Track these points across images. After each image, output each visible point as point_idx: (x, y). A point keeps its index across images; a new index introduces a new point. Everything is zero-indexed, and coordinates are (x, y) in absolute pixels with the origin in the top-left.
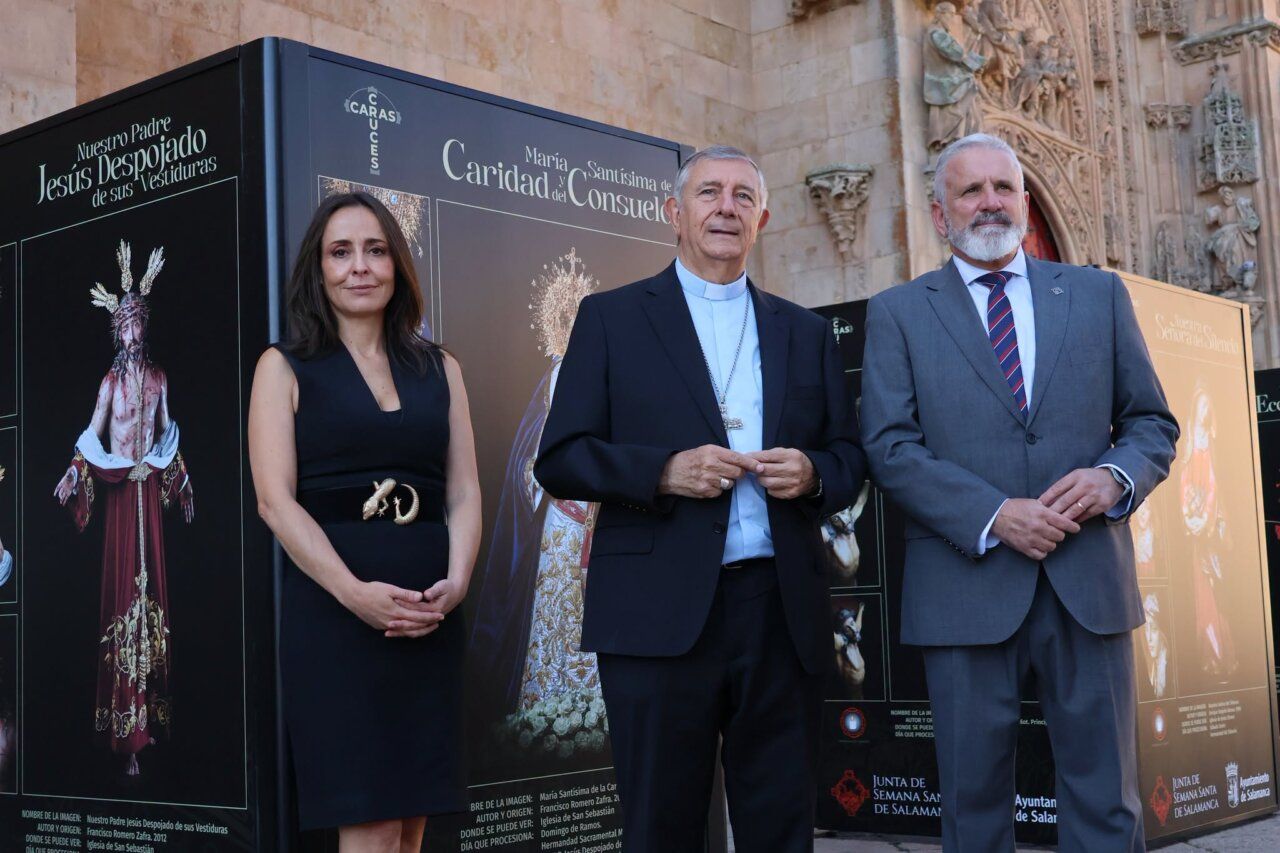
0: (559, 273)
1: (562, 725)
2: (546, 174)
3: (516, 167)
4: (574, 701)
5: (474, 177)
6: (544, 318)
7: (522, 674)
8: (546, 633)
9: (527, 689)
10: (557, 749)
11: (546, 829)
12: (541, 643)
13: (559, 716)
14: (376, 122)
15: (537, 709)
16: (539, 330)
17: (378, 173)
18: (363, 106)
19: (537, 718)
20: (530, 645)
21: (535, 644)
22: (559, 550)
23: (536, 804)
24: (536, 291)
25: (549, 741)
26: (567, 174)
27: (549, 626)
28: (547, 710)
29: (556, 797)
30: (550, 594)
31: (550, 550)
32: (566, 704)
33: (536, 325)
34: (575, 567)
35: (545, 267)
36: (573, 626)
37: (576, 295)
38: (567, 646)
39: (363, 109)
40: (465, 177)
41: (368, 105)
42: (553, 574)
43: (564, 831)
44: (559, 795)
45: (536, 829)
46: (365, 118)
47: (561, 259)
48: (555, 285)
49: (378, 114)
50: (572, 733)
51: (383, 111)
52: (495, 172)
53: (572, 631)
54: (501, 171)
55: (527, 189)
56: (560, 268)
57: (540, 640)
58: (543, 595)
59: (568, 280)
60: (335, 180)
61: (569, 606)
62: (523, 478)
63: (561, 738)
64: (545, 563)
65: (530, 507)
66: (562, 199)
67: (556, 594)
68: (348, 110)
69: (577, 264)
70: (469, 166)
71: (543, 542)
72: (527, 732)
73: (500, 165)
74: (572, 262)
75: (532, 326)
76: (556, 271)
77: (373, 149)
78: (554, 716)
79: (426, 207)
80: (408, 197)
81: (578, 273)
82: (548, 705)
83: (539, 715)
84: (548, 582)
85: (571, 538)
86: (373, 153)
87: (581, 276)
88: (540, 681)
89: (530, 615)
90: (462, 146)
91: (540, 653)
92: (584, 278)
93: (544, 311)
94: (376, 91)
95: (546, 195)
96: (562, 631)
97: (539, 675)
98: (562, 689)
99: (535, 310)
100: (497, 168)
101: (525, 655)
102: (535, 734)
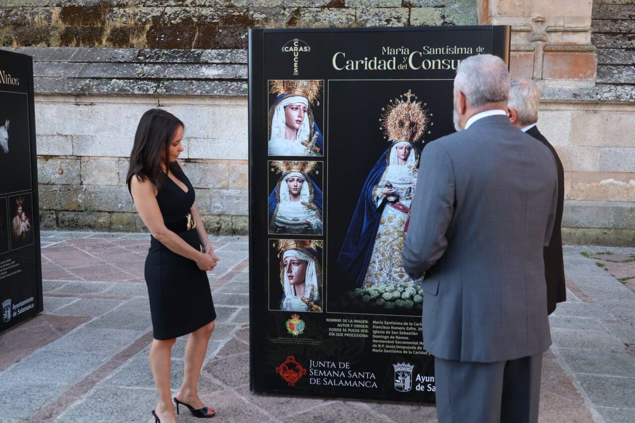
0: (399, 102)
1: (387, 296)
2: (394, 58)
3: (375, 58)
4: (395, 287)
5: (350, 67)
6: (389, 124)
7: (366, 273)
8: (381, 258)
9: (368, 279)
10: (384, 305)
11: (376, 335)
12: (377, 262)
13: (386, 292)
14: (297, 53)
15: (373, 287)
16: (385, 130)
17: (297, 74)
18: (291, 48)
19: (373, 291)
20: (371, 262)
21: (374, 262)
22: (391, 224)
23: (370, 324)
24: (384, 112)
25: (379, 301)
26: (408, 56)
27: (383, 255)
28: (379, 289)
29: (382, 323)
30: (384, 242)
31: (386, 224)
32: (392, 287)
33: (383, 127)
34: (400, 232)
35: (391, 101)
36: (397, 256)
37: (410, 112)
38: (393, 264)
39: (291, 49)
40: (345, 68)
41: (293, 46)
42: (387, 234)
43: (386, 337)
44: (384, 323)
45: (370, 333)
46: (292, 53)
47: (401, 96)
48: (396, 109)
49: (298, 50)
50: (393, 300)
51: (301, 48)
52: (362, 62)
53: (397, 258)
54: (366, 62)
55: (382, 67)
56: (400, 100)
57: (377, 261)
58: (380, 242)
59: (406, 105)
60: (276, 81)
61: (396, 248)
62: (371, 194)
63: (386, 301)
64: (381, 229)
65: (375, 206)
66: (405, 68)
67: (388, 242)
68: (283, 51)
69: (411, 97)
70: (348, 62)
71: (381, 220)
72: (368, 296)
73: (366, 59)
74: (409, 97)
75: (381, 128)
76: (397, 102)
77: (295, 65)
78: (384, 292)
79: (322, 85)
80: (313, 81)
81: (412, 101)
82: (380, 287)
83: (375, 290)
84: (383, 238)
85: (399, 219)
86: (295, 66)
87: (414, 102)
88: (376, 277)
89: (372, 250)
90: (344, 54)
91: (377, 266)
92: (416, 103)
93: (389, 121)
94: (298, 40)
95: (394, 68)
96: (390, 258)
97: (376, 275)
98: (389, 281)
99: (382, 121)
100: (364, 60)
101: (368, 266)
102: (372, 297)
